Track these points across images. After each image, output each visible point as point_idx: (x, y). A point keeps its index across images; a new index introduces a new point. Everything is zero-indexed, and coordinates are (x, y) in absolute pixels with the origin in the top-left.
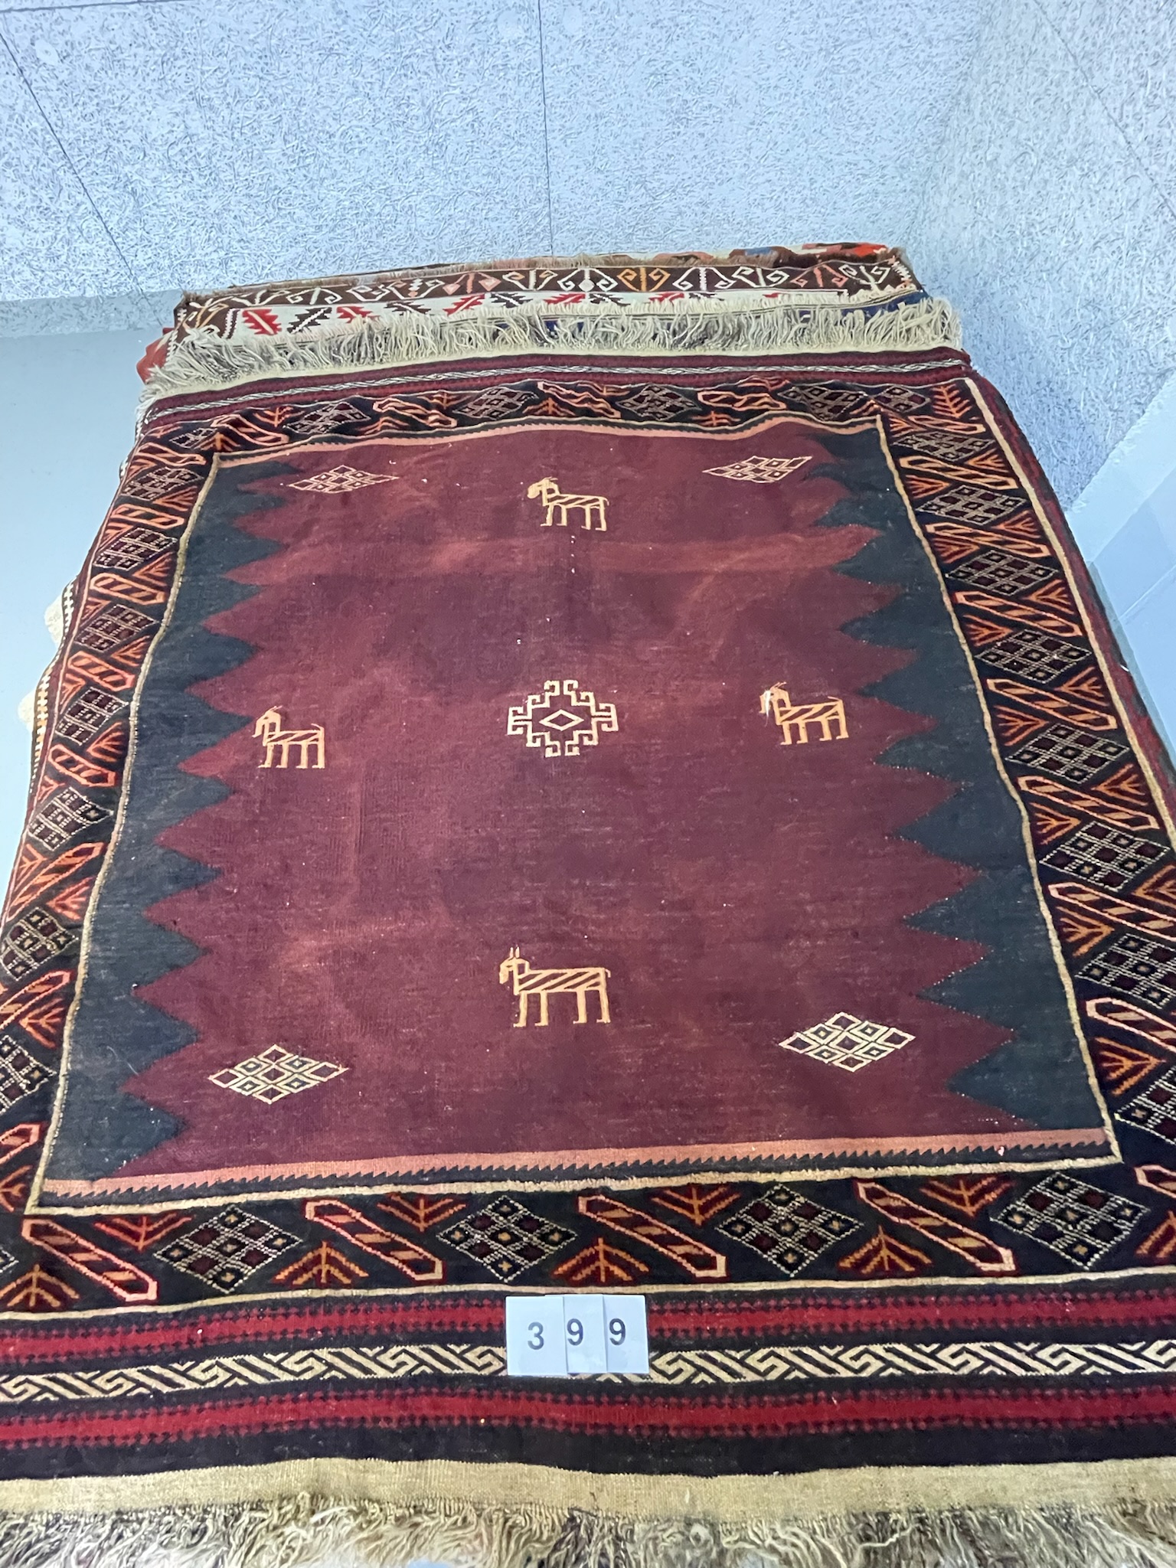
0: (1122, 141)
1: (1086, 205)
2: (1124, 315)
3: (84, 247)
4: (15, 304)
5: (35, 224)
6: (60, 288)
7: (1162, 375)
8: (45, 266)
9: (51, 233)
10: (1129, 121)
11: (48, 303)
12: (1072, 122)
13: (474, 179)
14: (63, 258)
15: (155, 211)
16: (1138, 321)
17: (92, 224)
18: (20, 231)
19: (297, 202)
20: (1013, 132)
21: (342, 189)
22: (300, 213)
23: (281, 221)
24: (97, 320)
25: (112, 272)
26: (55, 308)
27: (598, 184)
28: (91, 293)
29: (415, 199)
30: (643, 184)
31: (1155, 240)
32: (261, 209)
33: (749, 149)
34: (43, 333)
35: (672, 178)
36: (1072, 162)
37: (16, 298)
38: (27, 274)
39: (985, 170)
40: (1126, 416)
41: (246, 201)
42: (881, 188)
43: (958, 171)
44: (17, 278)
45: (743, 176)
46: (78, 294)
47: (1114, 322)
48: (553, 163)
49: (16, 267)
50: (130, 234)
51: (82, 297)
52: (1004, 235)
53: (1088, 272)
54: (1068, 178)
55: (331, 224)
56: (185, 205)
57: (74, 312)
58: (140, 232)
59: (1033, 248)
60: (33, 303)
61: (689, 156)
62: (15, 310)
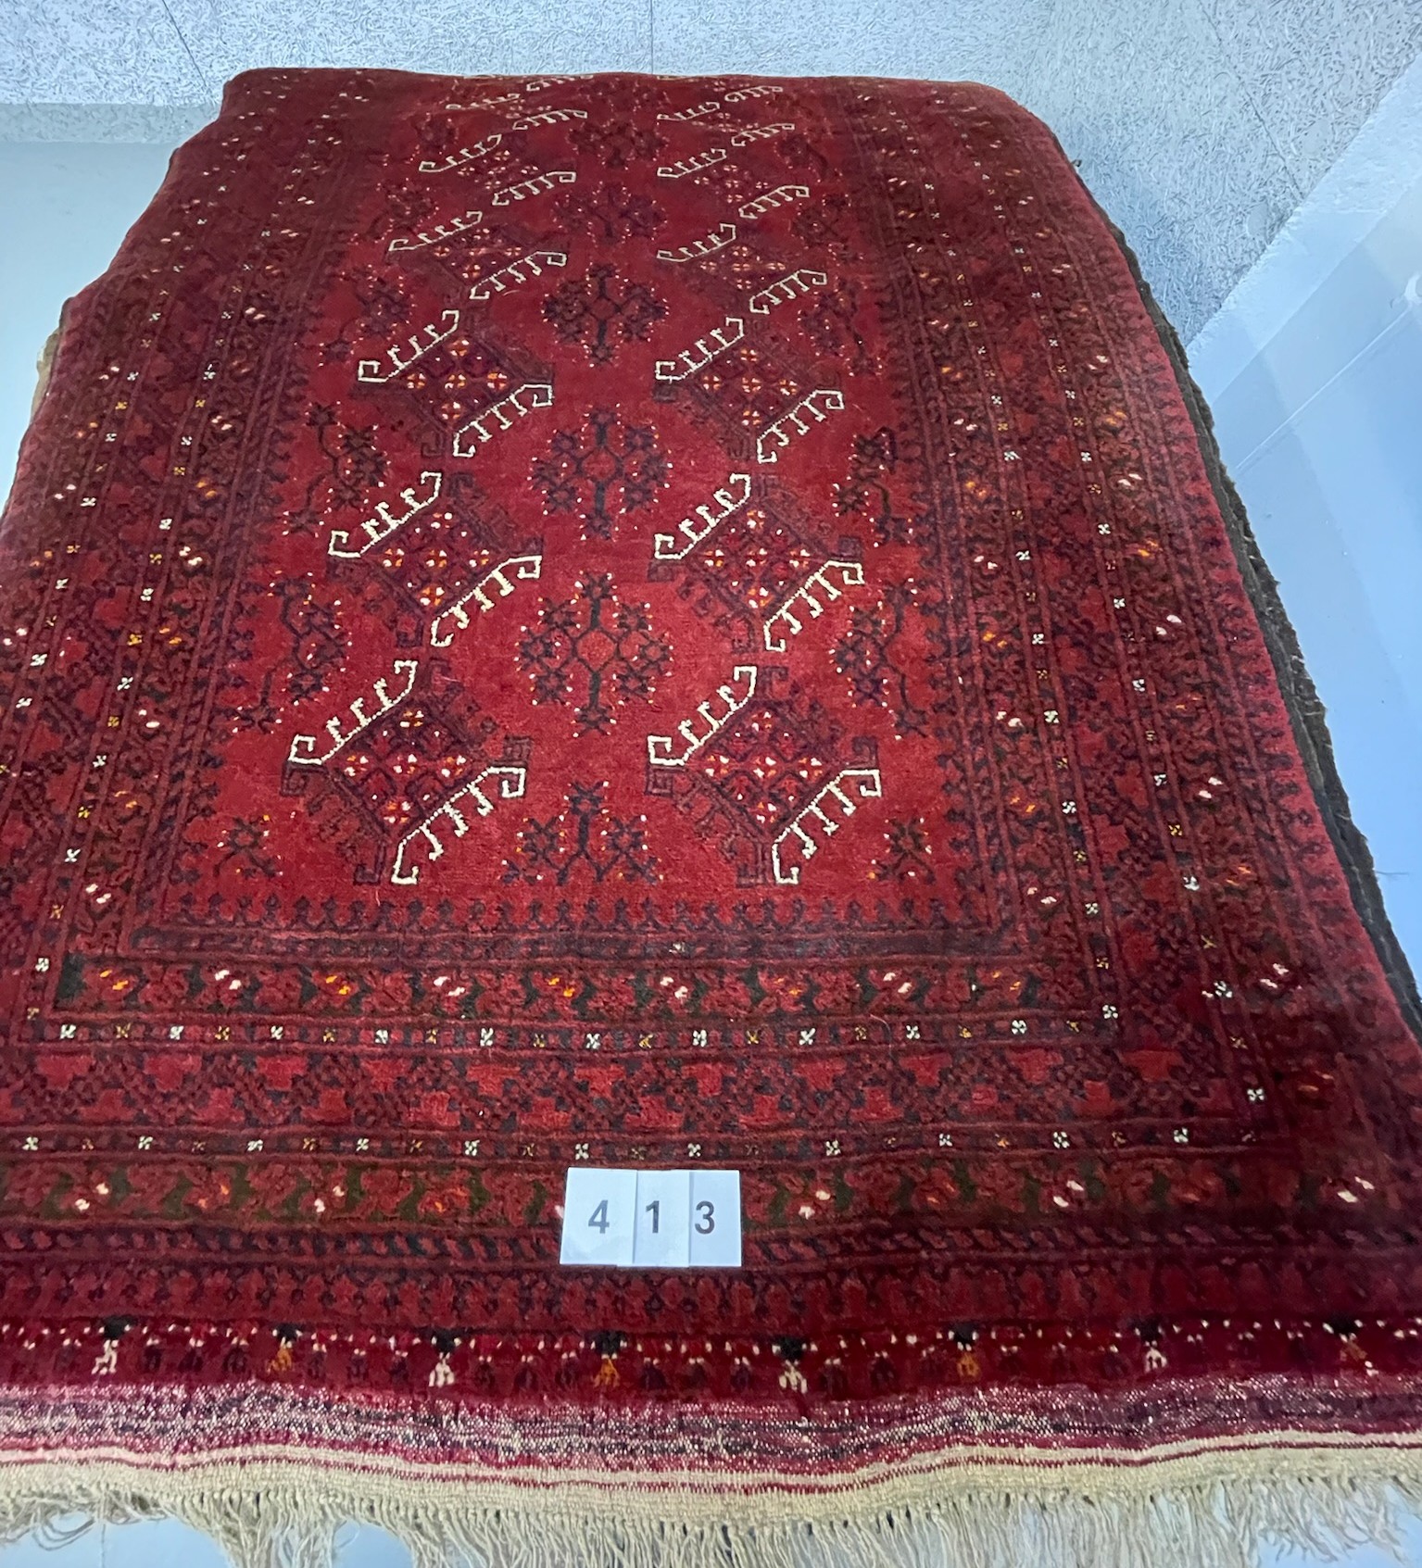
0: (1214, 37)
1: (1178, 97)
2: (1208, 210)
3: (153, 52)
4: (77, 107)
5: (101, 23)
6: (127, 94)
7: (1239, 271)
8: (110, 68)
9: (119, 34)
10: (1221, 18)
11: (112, 108)
12: (1169, 16)
13: (575, 18)
14: (131, 63)
15: (235, 21)
16: (1219, 216)
17: (164, 28)
18: (85, 30)
19: (388, 25)
20: (1114, 21)
21: (435, 17)
22: (390, 37)
23: (370, 44)
24: (166, 130)
25: (184, 82)
26: (121, 115)
27: (700, 35)
28: (160, 102)
29: (512, 34)
30: (748, 38)
31: (1238, 136)
32: (348, 29)
33: (857, 14)
34: (107, 140)
35: (775, 37)
36: (1165, 56)
37: (78, 101)
38: (92, 75)
39: (1086, 57)
40: (1204, 309)
41: (332, 18)
42: (985, 67)
43: (1060, 55)
44: (80, 79)
45: (850, 41)
46: (145, 102)
47: (1198, 215)
48: (657, 10)
49: (79, 68)
50: (206, 42)
51: (150, 106)
52: (1101, 123)
53: (1176, 166)
54: (1162, 71)
55: (423, 52)
56: (266, 16)
57: (140, 121)
58: (216, 42)
59: (1127, 138)
60: (97, 108)
61: (795, 15)
62: (76, 113)
